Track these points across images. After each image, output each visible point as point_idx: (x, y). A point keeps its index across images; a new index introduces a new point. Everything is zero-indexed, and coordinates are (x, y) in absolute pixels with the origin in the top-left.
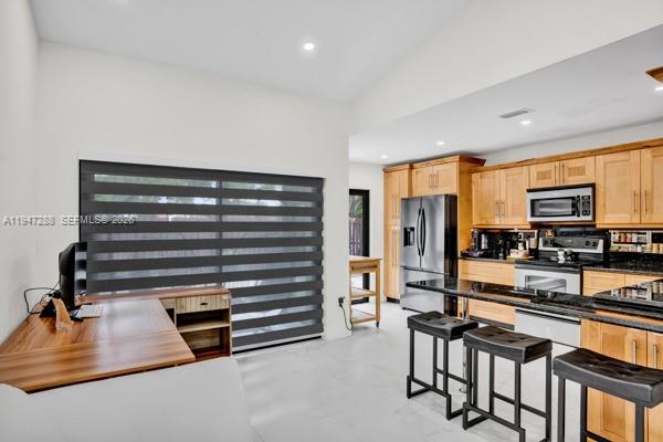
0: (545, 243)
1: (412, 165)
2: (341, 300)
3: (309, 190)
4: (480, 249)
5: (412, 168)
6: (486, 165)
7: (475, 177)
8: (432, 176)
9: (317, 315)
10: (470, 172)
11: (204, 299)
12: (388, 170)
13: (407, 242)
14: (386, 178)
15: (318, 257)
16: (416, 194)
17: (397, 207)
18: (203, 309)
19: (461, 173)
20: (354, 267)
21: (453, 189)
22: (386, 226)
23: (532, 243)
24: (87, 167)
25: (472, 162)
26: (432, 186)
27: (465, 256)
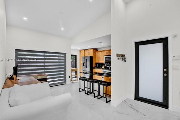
0: (108, 65)
1: (85, 50)
2: (69, 77)
3: (63, 55)
4: (97, 66)
5: (85, 51)
6: (99, 51)
7: (96, 53)
8: (88, 52)
9: (65, 79)
10: (95, 52)
11: (42, 76)
12: (80, 51)
13: (84, 65)
14: (80, 53)
15: (65, 68)
16: (86, 56)
17: (82, 59)
18: (42, 78)
19: (93, 52)
20: (72, 70)
21: (92, 55)
22: (80, 62)
23: (105, 66)
24: (16, 51)
25: (96, 50)
26: (88, 55)
27: (94, 68)
